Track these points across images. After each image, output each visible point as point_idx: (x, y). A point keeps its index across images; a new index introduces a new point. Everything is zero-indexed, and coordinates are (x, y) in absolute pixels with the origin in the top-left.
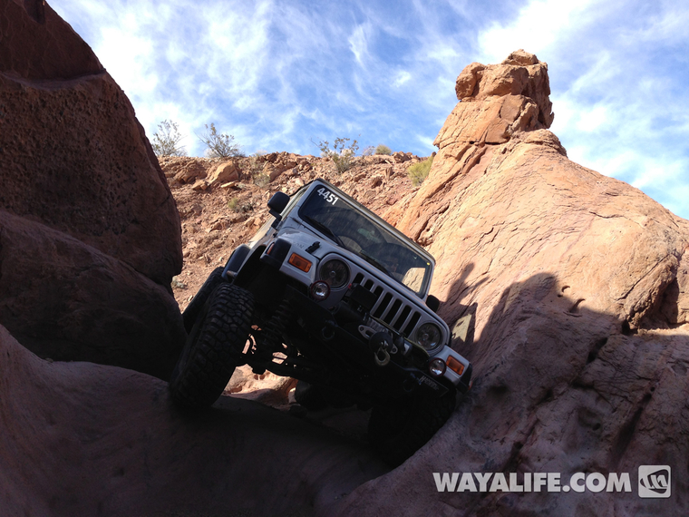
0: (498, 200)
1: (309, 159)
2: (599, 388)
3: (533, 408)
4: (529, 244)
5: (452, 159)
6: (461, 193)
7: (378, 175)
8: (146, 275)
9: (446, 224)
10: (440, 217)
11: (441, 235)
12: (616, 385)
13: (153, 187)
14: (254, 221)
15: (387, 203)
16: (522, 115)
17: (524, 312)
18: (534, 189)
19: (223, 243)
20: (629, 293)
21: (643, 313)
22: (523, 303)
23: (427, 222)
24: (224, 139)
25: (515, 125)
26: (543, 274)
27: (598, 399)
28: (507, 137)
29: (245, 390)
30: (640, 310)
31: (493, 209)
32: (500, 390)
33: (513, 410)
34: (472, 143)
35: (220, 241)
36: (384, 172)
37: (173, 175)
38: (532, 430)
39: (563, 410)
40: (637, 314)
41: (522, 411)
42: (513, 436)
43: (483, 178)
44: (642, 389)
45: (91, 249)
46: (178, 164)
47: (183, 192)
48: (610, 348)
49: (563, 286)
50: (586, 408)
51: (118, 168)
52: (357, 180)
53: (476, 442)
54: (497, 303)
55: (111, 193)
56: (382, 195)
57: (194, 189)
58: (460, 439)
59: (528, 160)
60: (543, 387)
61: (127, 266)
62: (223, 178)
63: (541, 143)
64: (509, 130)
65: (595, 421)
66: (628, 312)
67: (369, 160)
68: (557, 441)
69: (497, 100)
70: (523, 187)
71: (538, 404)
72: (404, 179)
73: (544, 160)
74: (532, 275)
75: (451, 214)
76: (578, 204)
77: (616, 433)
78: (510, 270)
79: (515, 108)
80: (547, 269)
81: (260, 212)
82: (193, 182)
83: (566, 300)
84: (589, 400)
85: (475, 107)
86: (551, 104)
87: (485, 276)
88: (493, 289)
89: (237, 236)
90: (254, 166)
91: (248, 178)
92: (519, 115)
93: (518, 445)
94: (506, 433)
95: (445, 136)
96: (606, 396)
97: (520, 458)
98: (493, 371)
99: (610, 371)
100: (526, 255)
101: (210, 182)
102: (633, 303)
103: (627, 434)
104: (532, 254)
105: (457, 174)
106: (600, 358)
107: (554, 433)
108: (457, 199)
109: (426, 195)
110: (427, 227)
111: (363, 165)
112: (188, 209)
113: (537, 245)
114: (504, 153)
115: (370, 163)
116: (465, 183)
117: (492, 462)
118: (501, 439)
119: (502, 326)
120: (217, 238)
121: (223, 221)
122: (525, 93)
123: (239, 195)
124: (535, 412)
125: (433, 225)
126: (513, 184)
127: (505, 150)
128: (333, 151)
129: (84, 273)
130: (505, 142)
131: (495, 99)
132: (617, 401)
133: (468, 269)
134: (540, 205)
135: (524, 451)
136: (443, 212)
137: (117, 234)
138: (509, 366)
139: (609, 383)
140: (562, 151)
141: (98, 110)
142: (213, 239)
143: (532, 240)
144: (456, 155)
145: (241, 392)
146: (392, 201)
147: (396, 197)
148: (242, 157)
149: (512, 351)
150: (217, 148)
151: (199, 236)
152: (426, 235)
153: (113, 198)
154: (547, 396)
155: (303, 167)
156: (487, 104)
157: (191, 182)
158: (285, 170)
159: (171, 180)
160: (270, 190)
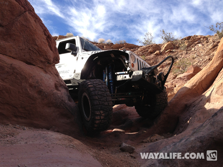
24: (168, 35)
37: (148, 51)
47: (151, 56)
81: (181, 59)
91: (178, 48)
112: (152, 62)
123: (173, 54)
148: (176, 40)
157: (154, 53)
158: (195, 42)
159: (147, 53)
160: (187, 51)
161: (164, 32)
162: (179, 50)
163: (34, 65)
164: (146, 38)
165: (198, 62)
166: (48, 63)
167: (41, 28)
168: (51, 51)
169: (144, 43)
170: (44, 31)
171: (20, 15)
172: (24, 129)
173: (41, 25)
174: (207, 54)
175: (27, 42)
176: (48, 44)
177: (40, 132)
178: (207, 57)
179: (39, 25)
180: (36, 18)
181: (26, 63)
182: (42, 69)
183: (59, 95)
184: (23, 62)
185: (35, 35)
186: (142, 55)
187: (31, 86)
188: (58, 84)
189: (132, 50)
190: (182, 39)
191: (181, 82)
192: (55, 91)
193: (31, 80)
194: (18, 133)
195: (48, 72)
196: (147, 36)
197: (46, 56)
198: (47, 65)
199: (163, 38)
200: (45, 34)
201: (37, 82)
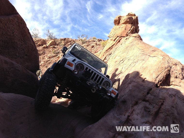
0: (124, 52)
1: (74, 40)
2: (150, 101)
3: (133, 106)
4: (132, 64)
5: (113, 41)
6: (115, 50)
7: (93, 45)
8: (29, 70)
9: (111, 58)
10: (109, 56)
11: (109, 61)
12: (154, 101)
13: (31, 46)
14: (59, 56)
15: (95, 52)
16: (131, 29)
17: (131, 81)
18: (134, 49)
19: (51, 62)
20: (158, 77)
21: (161, 82)
22: (131, 79)
23: (106, 57)
24: (51, 34)
25: (129, 32)
26: (136, 71)
27: (149, 104)
28: (127, 35)
29: (56, 102)
30: (161, 81)
31: (123, 54)
32: (124, 102)
33: (127, 107)
34: (118, 36)
35: (50, 62)
36: (95, 44)
37: (37, 43)
38: (132, 112)
39: (140, 107)
40: (160, 82)
41: (130, 107)
42: (127, 114)
43: (120, 46)
44: (161, 102)
45: (14, 62)
46: (39, 40)
47: (40, 48)
48: (153, 91)
49: (141, 75)
50: (146, 107)
51: (22, 40)
52: (87, 46)
53: (118, 115)
54: (124, 79)
55: (20, 47)
56: (94, 50)
57: (43, 47)
58: (113, 115)
59: (132, 41)
60: (135, 101)
61: (24, 67)
62: (51, 45)
63: (136, 37)
64: (128, 34)
65: (148, 110)
66: (157, 82)
67: (91, 41)
68: (139, 115)
69: (125, 25)
70: (131, 48)
71: (134, 105)
72: (100, 46)
73: (137, 41)
74: (133, 71)
75: (112, 55)
76: (145, 53)
77: (154, 113)
78: (127, 70)
79: (129, 27)
80: (137, 70)
81: (61, 54)
82: (43, 45)
83: (142, 78)
84: (147, 104)
85: (119, 27)
86: (138, 27)
87: (121, 72)
88: (123, 75)
89: (55, 60)
90: (59, 42)
91: (58, 45)
92: (130, 30)
93: (129, 116)
94: (126, 113)
95: (111, 35)
96: (151, 104)
97: (129, 119)
98: (122, 97)
99: (152, 97)
100: (131, 66)
101: (47, 45)
102: (159, 79)
103: (157, 114)
104: (133, 66)
105: (114, 45)
106: (150, 94)
107: (138, 113)
108: (114, 51)
109: (106, 50)
110: (106, 59)
111: (89, 42)
112: (41, 53)
113: (134, 64)
114: (126, 39)
115: (91, 42)
116: (116, 47)
117: (122, 121)
118: (124, 115)
119: (125, 85)
120: (49, 61)
121: (51, 56)
122: (132, 24)
123: (55, 49)
124: (133, 107)
125: (107, 58)
126: (128, 48)
127: (127, 38)
128: (81, 38)
129: (12, 69)
130: (127, 37)
131: (124, 25)
132: (154, 105)
133: (117, 70)
134: (135, 53)
135: (130, 118)
136: (110, 55)
137: (21, 58)
138: (127, 95)
139: (152, 100)
140: (141, 39)
141: (16, 24)
142: (48, 61)
143: (133, 63)
144: (114, 40)
145: (55, 102)
146: (96, 52)
147: (98, 51)
148: (56, 39)
149: (127, 91)
150: (49, 36)
151: (44, 60)
152: (105, 61)
153: (20, 49)
154: (136, 103)
155: (73, 42)
156: (122, 26)
158: (68, 43)
161: (49, 31)
162: (59, 47)
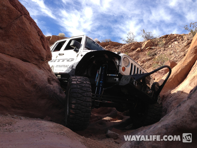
19: (144, 67)
24: (148, 34)
37: (130, 48)
47: (133, 53)
62: (146, 46)
81: (159, 55)
91: (156, 45)
101: (142, 48)
121: (145, 60)
123: (152, 51)
148: (155, 38)
150: (146, 37)
157: (136, 49)
158: (172, 40)
159: (129, 50)
160: (164, 48)
161: (144, 31)
162: (158, 47)
163: (29, 62)
164: (128, 36)
165: (174, 57)
166: (42, 60)
167: (35, 30)
168: (44, 50)
169: (126, 41)
170: (38, 32)
171: (17, 19)
172: (21, 119)
173: (35, 27)
174: (182, 50)
175: (23, 42)
176: (41, 43)
177: (35, 121)
178: (182, 53)
179: (33, 27)
180: (31, 21)
181: (22, 61)
182: (37, 66)
183: (51, 88)
184: (19, 60)
185: (30, 36)
186: (125, 52)
187: (27, 80)
188: (50, 79)
189: (116, 47)
190: (160, 38)
191: (160, 75)
192: (48, 85)
193: (26, 75)
194: (15, 122)
195: (42, 68)
196: (129, 35)
197: (40, 54)
198: (41, 61)
199: (143, 37)
200: (39, 35)
201: (32, 77)
